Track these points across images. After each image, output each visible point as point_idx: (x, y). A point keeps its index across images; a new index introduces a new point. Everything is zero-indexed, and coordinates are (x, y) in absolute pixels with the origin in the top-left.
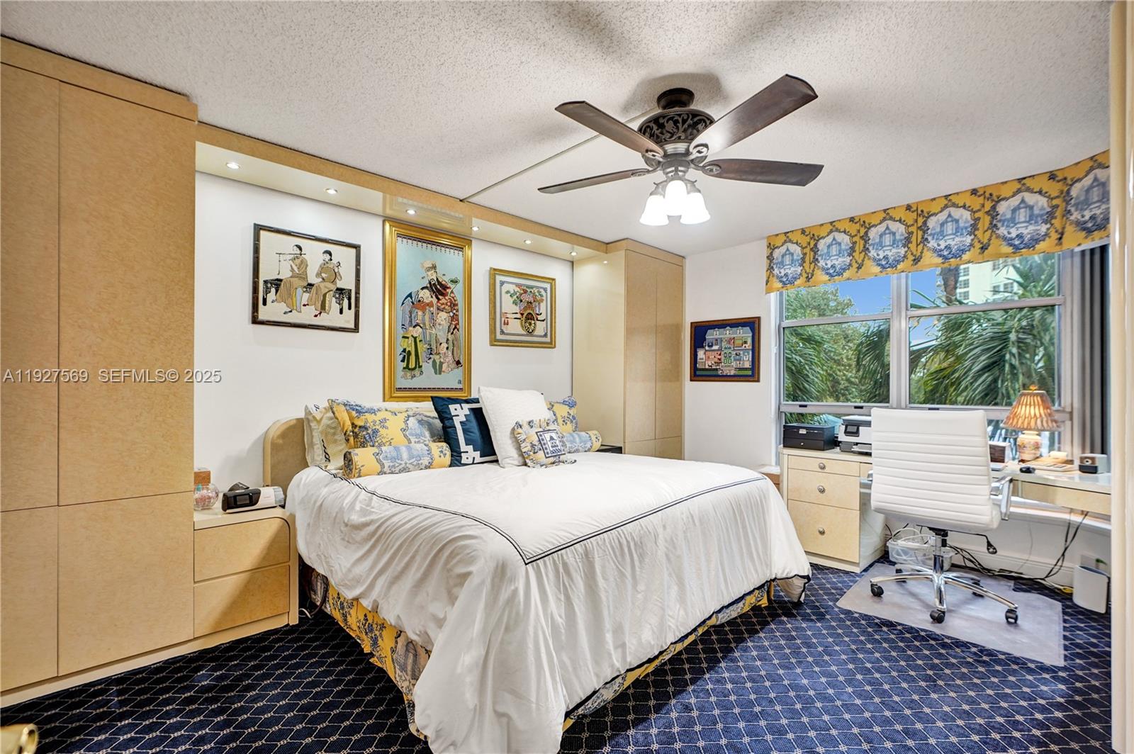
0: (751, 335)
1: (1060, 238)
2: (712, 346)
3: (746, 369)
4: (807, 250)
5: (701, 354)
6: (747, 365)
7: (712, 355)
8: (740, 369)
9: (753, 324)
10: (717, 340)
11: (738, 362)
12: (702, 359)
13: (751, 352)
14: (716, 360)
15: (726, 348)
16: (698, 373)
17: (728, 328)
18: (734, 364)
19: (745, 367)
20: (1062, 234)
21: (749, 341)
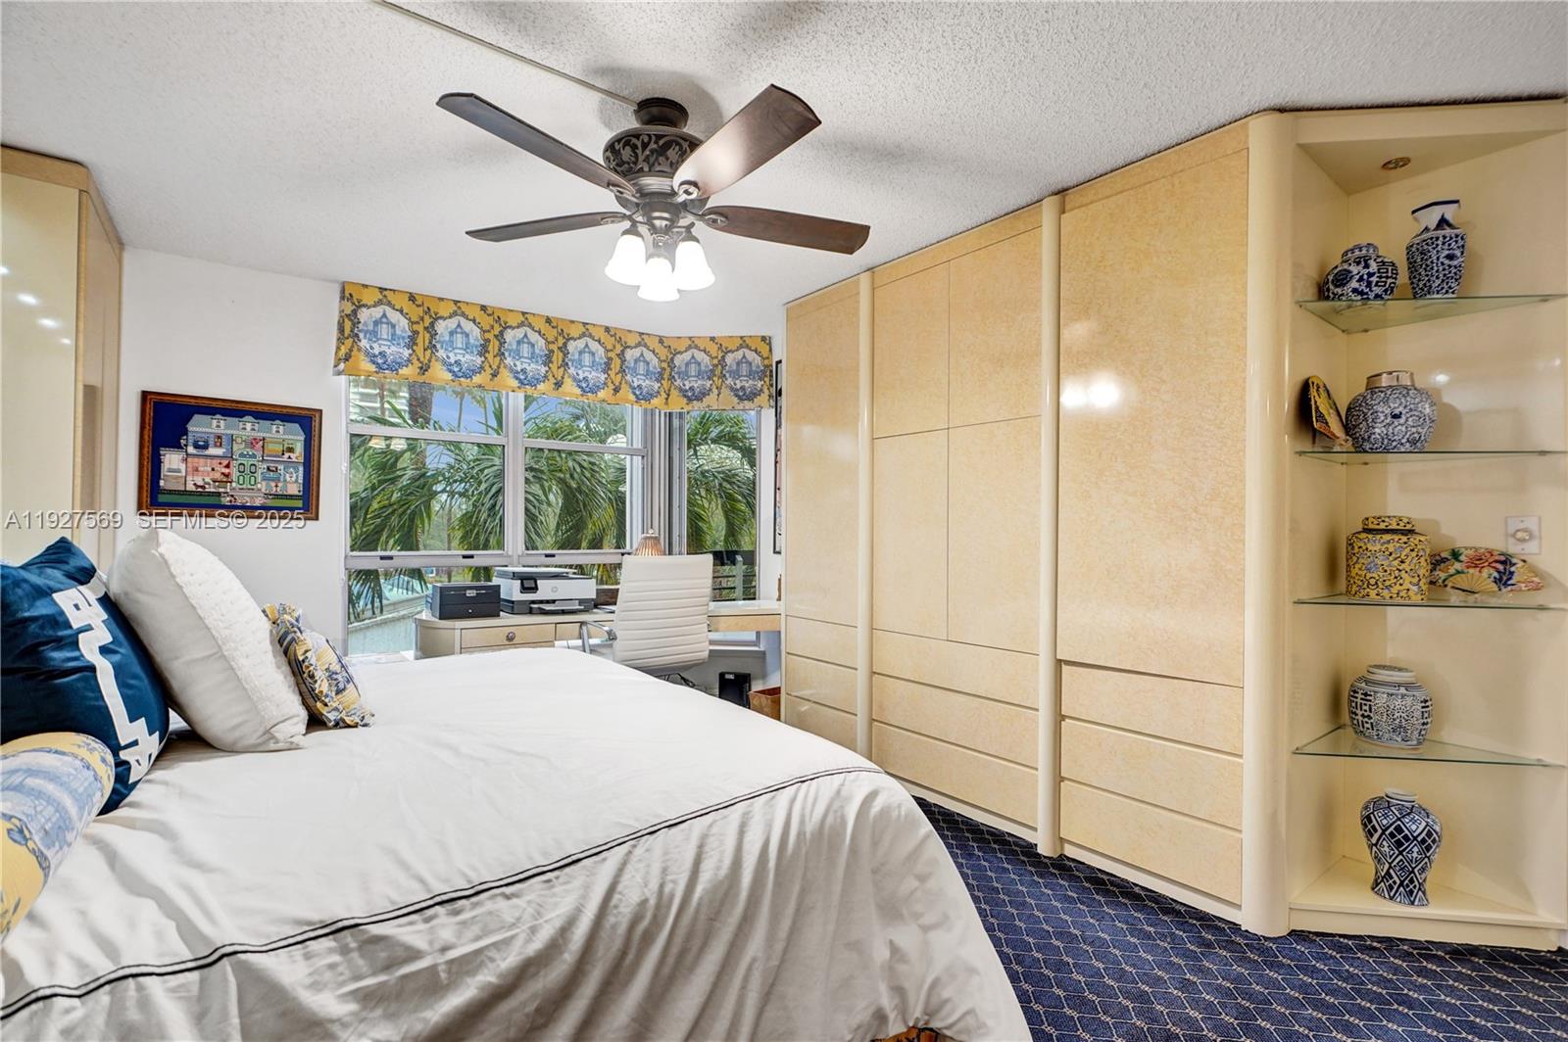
0: (302, 438)
1: (667, 399)
2: (206, 447)
3: (291, 497)
4: (420, 328)
5: (172, 460)
6: (294, 489)
7: (204, 466)
8: (277, 496)
9: (307, 421)
10: (219, 437)
11: (273, 484)
12: (179, 471)
13: (301, 469)
14: (217, 476)
15: (242, 455)
16: (162, 498)
17: (248, 418)
18: (262, 486)
19: (290, 492)
20: (669, 395)
21: (299, 448)
